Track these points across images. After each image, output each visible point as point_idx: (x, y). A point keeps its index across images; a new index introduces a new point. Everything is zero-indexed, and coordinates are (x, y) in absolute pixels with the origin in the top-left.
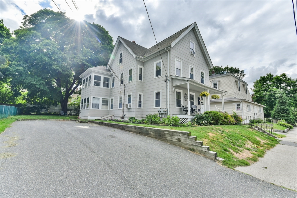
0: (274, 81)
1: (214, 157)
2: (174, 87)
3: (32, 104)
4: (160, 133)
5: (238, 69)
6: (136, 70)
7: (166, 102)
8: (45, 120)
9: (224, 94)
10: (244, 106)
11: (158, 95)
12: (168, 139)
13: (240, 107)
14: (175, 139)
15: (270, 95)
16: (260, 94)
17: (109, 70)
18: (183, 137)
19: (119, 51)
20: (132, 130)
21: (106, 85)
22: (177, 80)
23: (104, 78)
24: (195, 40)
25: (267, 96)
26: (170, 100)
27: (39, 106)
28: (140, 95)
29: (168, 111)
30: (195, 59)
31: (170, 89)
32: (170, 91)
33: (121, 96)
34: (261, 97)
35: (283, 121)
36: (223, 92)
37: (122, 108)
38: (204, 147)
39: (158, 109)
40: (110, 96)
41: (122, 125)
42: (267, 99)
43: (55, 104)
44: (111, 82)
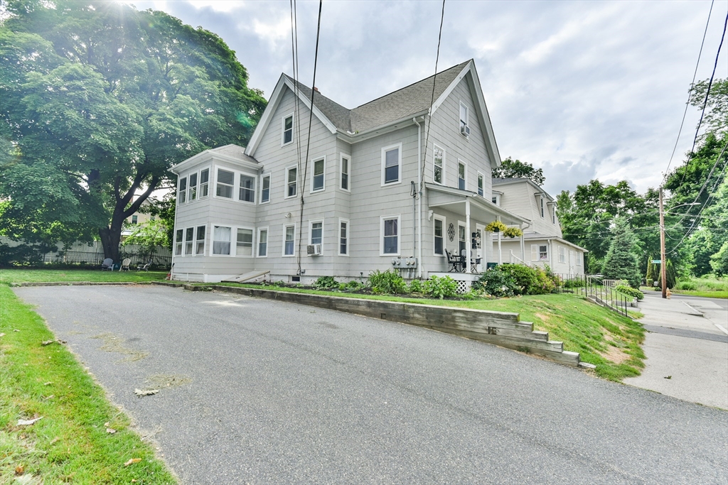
0: (604, 196)
1: (576, 361)
2: (431, 208)
3: (15, 239)
4: (441, 317)
5: (531, 165)
6: (334, 163)
7: (413, 244)
8: (85, 284)
9: (524, 225)
10: (554, 250)
11: (391, 225)
12: (462, 328)
13: (545, 254)
14: (481, 328)
15: (596, 227)
16: (575, 224)
17: (252, 158)
18: (502, 324)
19: (281, 111)
20: (358, 309)
21: (247, 196)
22: (438, 194)
23: (242, 176)
24: (469, 101)
25: (589, 229)
26: (423, 240)
27: (38, 244)
28: (344, 225)
29: (417, 264)
30: (468, 145)
31: (424, 213)
32: (424, 217)
33: (290, 224)
34: (577, 231)
35: (623, 283)
36: (522, 221)
37: (295, 254)
38: (554, 344)
39: (393, 260)
40: (256, 224)
41: (327, 298)
42: (588, 235)
43: (87, 239)
44: (258, 187)
